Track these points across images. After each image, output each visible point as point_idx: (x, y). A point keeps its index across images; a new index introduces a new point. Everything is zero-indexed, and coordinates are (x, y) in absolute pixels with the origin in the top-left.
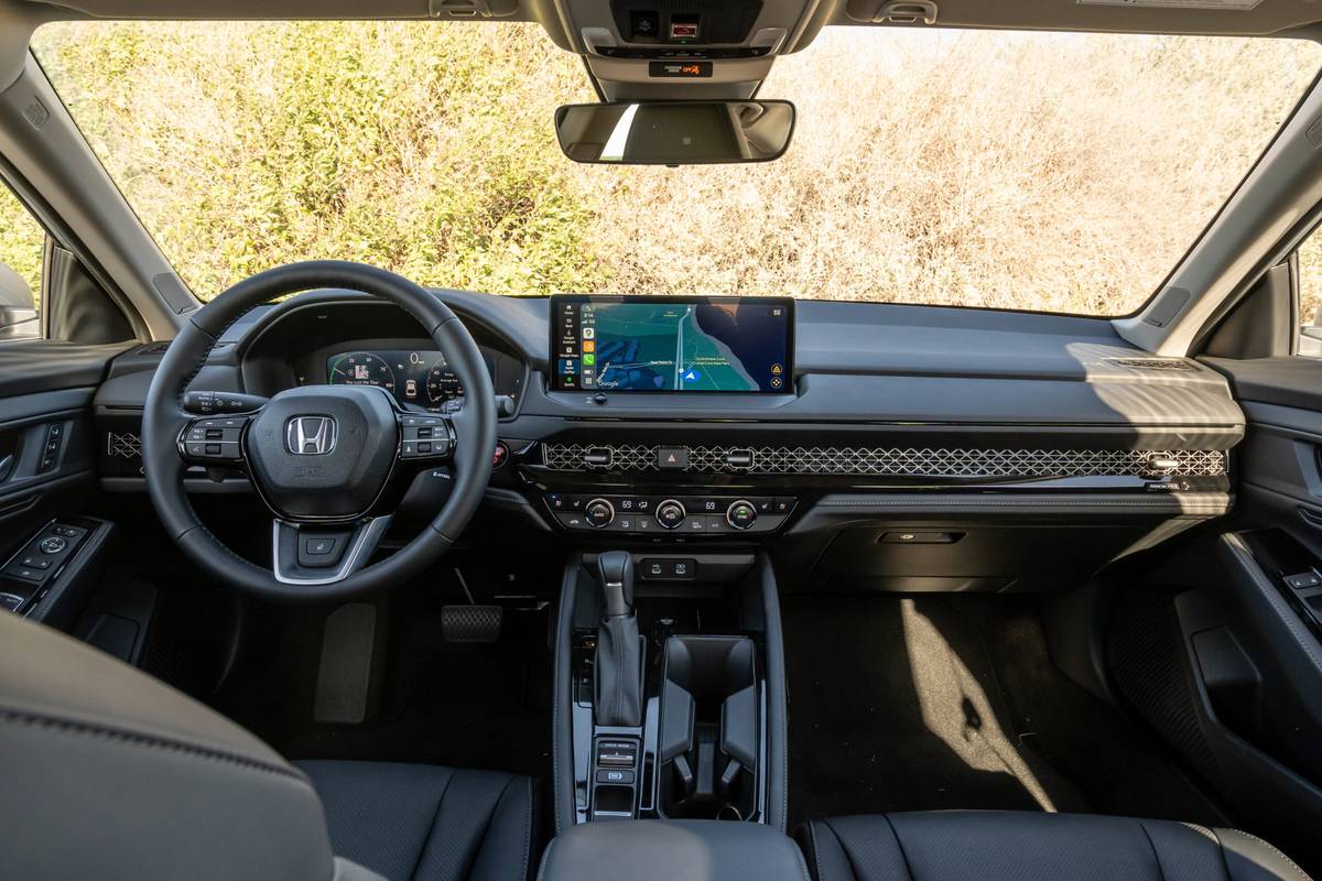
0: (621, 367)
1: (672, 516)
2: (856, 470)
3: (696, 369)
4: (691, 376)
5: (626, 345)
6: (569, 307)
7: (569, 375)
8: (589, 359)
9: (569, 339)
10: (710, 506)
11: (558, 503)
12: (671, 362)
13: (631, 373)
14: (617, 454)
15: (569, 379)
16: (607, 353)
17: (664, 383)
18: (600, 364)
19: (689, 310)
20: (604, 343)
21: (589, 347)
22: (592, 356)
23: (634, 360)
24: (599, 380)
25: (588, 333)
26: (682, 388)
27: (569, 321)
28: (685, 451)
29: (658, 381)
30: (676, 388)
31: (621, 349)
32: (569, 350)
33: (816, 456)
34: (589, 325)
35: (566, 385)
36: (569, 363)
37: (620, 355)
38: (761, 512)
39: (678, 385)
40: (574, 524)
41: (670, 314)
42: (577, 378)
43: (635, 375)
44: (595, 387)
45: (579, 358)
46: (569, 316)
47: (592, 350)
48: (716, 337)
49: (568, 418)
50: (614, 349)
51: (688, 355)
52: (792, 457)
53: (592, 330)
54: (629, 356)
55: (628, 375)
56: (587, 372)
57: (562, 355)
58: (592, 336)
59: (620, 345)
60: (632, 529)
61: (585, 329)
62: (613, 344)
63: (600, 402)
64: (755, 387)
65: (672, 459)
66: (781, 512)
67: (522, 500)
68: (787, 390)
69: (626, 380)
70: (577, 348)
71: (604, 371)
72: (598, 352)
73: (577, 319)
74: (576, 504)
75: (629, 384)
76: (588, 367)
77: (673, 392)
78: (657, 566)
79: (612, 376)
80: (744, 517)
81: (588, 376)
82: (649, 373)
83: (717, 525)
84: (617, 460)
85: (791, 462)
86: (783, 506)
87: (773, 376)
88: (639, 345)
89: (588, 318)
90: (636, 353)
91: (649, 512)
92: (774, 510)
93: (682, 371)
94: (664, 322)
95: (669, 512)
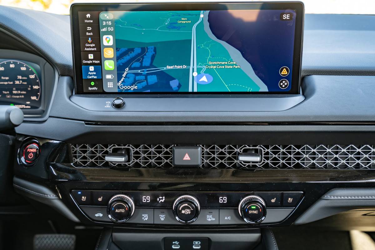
0: (139, 71)
1: (188, 212)
2: (358, 165)
3: (209, 72)
4: (204, 79)
5: (144, 50)
6: (88, 16)
7: (93, 80)
8: (109, 65)
9: (90, 46)
10: (223, 200)
11: (84, 198)
12: (185, 67)
13: (149, 77)
14: (137, 153)
15: (93, 83)
16: (126, 58)
17: (179, 86)
18: (120, 69)
19: (202, 16)
20: (123, 50)
21: (109, 53)
22: (112, 62)
23: (151, 65)
24: (119, 84)
25: (108, 40)
26: (195, 90)
27: (89, 28)
28: (199, 149)
29: (174, 84)
30: (190, 90)
31: (139, 55)
32: (91, 56)
33: (321, 153)
34: (107, 33)
35: (90, 89)
36: (92, 68)
37: (138, 60)
38: (269, 205)
39: (192, 87)
40: (99, 217)
41: (184, 21)
42: (99, 82)
43: (153, 79)
44: (116, 90)
45: (100, 64)
46: (89, 25)
47: (112, 56)
48: (227, 42)
49: (88, 122)
50: (132, 55)
51: (201, 59)
52: (298, 153)
53: (111, 37)
54: (147, 61)
55: (146, 79)
56: (109, 77)
57: (84, 62)
58: (111, 43)
59: (138, 51)
60: (151, 222)
61: (105, 37)
62: (132, 50)
63: (118, 107)
64: (264, 88)
65: (187, 157)
66: (289, 205)
67: (50, 195)
68: (293, 91)
69: (144, 84)
70: (98, 54)
71: (124, 75)
72: (118, 58)
73: (97, 25)
74: (100, 199)
75: (147, 87)
76: (109, 72)
77: (186, 94)
78: (176, 242)
79: (131, 80)
80: (255, 212)
81: (109, 80)
82: (165, 77)
83: (229, 218)
84: (137, 158)
85: (298, 159)
86: (290, 200)
87: (281, 78)
88: (155, 50)
89: (107, 26)
90: (153, 58)
91: (167, 206)
92: (282, 204)
93: (195, 74)
94: (178, 28)
95: (184, 208)
